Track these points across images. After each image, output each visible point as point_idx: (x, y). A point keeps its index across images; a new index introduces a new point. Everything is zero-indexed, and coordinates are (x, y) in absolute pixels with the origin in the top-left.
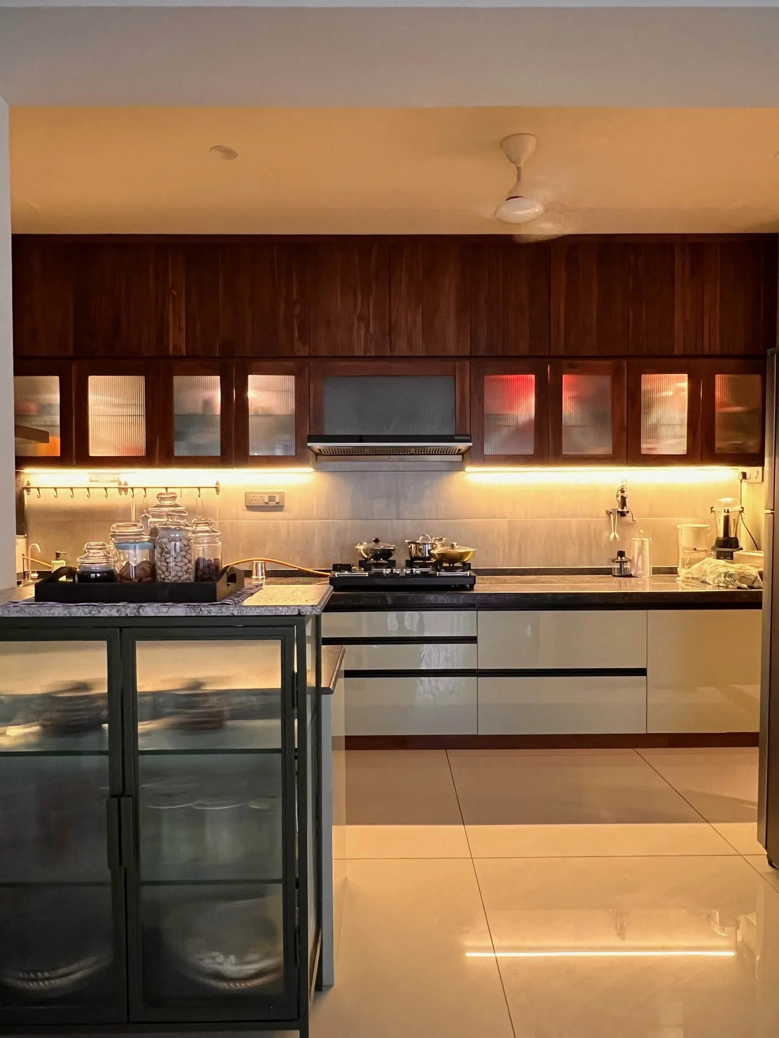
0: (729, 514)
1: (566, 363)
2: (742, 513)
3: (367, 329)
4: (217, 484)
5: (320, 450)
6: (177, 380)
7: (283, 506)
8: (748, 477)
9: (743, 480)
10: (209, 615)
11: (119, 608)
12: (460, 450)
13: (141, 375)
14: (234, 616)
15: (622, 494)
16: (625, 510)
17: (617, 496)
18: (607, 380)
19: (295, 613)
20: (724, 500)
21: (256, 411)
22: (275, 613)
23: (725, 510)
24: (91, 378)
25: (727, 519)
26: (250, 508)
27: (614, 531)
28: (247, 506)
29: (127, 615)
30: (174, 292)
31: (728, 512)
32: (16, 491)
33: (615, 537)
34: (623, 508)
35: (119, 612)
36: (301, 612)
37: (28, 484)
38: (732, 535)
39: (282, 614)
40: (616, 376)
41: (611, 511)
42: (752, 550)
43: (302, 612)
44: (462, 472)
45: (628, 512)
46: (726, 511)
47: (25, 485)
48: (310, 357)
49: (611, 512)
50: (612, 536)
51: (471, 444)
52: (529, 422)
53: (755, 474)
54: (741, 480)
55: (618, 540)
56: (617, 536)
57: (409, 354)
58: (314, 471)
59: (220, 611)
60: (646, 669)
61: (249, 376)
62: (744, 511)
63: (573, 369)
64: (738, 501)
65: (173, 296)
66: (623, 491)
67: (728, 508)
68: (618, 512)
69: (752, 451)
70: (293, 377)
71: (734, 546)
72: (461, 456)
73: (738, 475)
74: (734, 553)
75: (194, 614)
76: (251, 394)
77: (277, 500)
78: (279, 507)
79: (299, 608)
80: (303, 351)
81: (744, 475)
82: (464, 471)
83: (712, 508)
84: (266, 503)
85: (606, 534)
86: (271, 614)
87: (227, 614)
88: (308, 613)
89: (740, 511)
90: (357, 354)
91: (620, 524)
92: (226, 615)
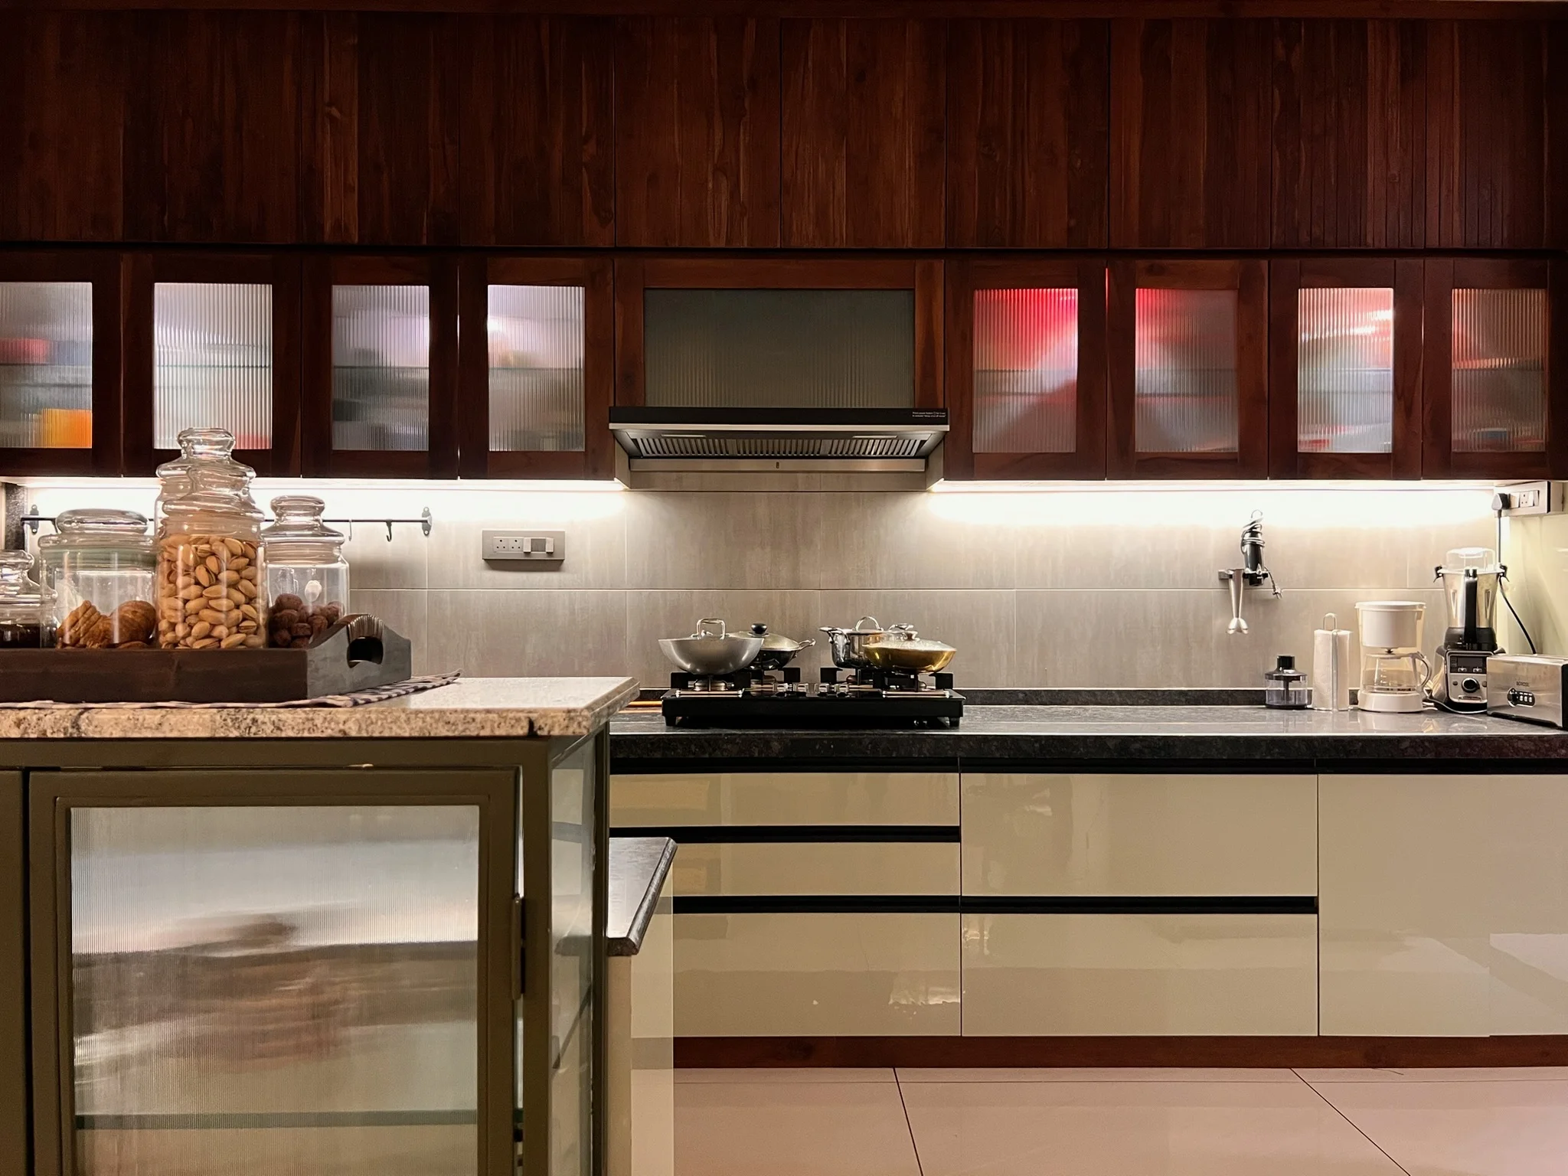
0: (1476, 579)
1: (1141, 264)
2: (1503, 579)
3: (734, 193)
4: (427, 513)
5: (635, 441)
6: (341, 294)
7: (563, 560)
8: (1515, 503)
9: (1503, 511)
10: (277, 734)
11: (22, 714)
12: (923, 442)
13: (265, 283)
14: (346, 739)
15: (1253, 539)
16: (1260, 571)
17: (1243, 544)
18: (1224, 302)
19: (521, 730)
20: (1464, 552)
21: (505, 359)
22: (464, 731)
23: (1467, 571)
24: (159, 287)
25: (1472, 590)
26: (495, 564)
27: (1238, 617)
28: (485, 560)
29: (45, 732)
30: (335, 112)
31: (1475, 575)
32: (7, 526)
33: (1239, 629)
34: (1254, 568)
35: (22, 726)
36: (536, 726)
37: (34, 511)
38: (1483, 624)
39: (483, 733)
40: (1245, 294)
41: (1231, 573)
42: (1524, 653)
43: (540, 728)
44: (925, 494)
45: (1265, 576)
46: (1471, 573)
47: (27, 513)
48: (616, 250)
49: (1231, 576)
50: (1233, 624)
51: (947, 428)
52: (1067, 387)
53: (1531, 497)
54: (1500, 512)
55: (1245, 632)
56: (1244, 625)
57: (818, 245)
58: (625, 490)
59: (309, 725)
60: (1318, 897)
61: (490, 287)
62: (1508, 575)
63: (1158, 279)
64: (1495, 554)
65: (333, 119)
66: (1254, 534)
67: (1475, 568)
68: (1245, 576)
69: (1527, 447)
70: (579, 292)
71: (1485, 646)
72: (923, 461)
73: (1491, 499)
74: (1488, 658)
75: (234, 734)
76: (494, 325)
77: (549, 549)
78: (553, 563)
79: (530, 715)
80: (604, 238)
81: (1506, 501)
82: (929, 492)
83: (1437, 569)
84: (527, 554)
85: (1217, 623)
86: (450, 734)
87: (328, 733)
88: (556, 732)
89: (1498, 574)
90: (713, 244)
91: (1249, 601)
92: (324, 735)
